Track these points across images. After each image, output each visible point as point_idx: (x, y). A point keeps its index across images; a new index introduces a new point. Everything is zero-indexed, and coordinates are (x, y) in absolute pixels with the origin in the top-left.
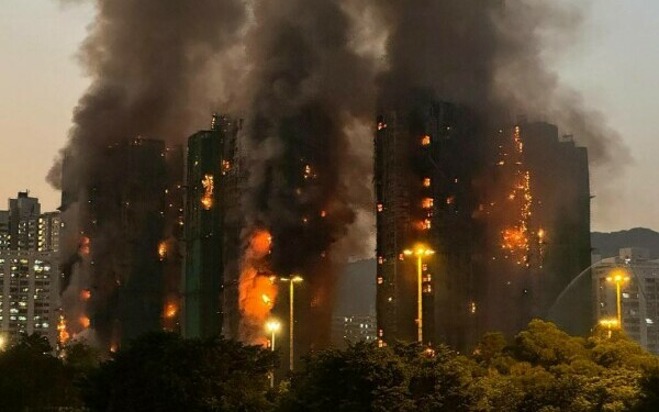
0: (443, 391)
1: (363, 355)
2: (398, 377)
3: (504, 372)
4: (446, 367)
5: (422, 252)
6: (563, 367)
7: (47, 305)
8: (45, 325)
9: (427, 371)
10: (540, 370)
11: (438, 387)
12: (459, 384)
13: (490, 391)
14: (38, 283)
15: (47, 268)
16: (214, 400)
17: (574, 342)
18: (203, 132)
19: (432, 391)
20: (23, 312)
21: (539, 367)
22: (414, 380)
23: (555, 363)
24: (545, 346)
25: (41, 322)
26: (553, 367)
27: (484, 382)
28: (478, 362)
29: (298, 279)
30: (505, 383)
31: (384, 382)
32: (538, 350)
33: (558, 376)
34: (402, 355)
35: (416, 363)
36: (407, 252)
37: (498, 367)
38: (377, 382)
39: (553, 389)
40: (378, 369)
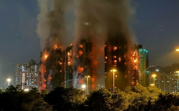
0: (118, 98)
1: (102, 91)
2: (109, 95)
3: (131, 94)
4: (119, 93)
5: (114, 71)
6: (143, 93)
7: (37, 82)
8: (37, 87)
9: (115, 94)
10: (138, 94)
11: (117, 97)
12: (122, 96)
13: (128, 98)
14: (35, 78)
15: (37, 75)
16: (72, 100)
17: (145, 88)
18: (69, 47)
19: (116, 98)
20: (32, 84)
21: (138, 93)
22: (112, 96)
23: (141, 92)
24: (139, 89)
25: (36, 86)
26: (141, 93)
27: (127, 96)
28: (126, 92)
29: (89, 77)
30: (131, 96)
31: (106, 96)
32: (138, 90)
33: (142, 95)
34: (110, 91)
35: (113, 93)
36: (111, 71)
37: (130, 93)
38: (105, 96)
39: (141, 97)
40: (105, 94)
